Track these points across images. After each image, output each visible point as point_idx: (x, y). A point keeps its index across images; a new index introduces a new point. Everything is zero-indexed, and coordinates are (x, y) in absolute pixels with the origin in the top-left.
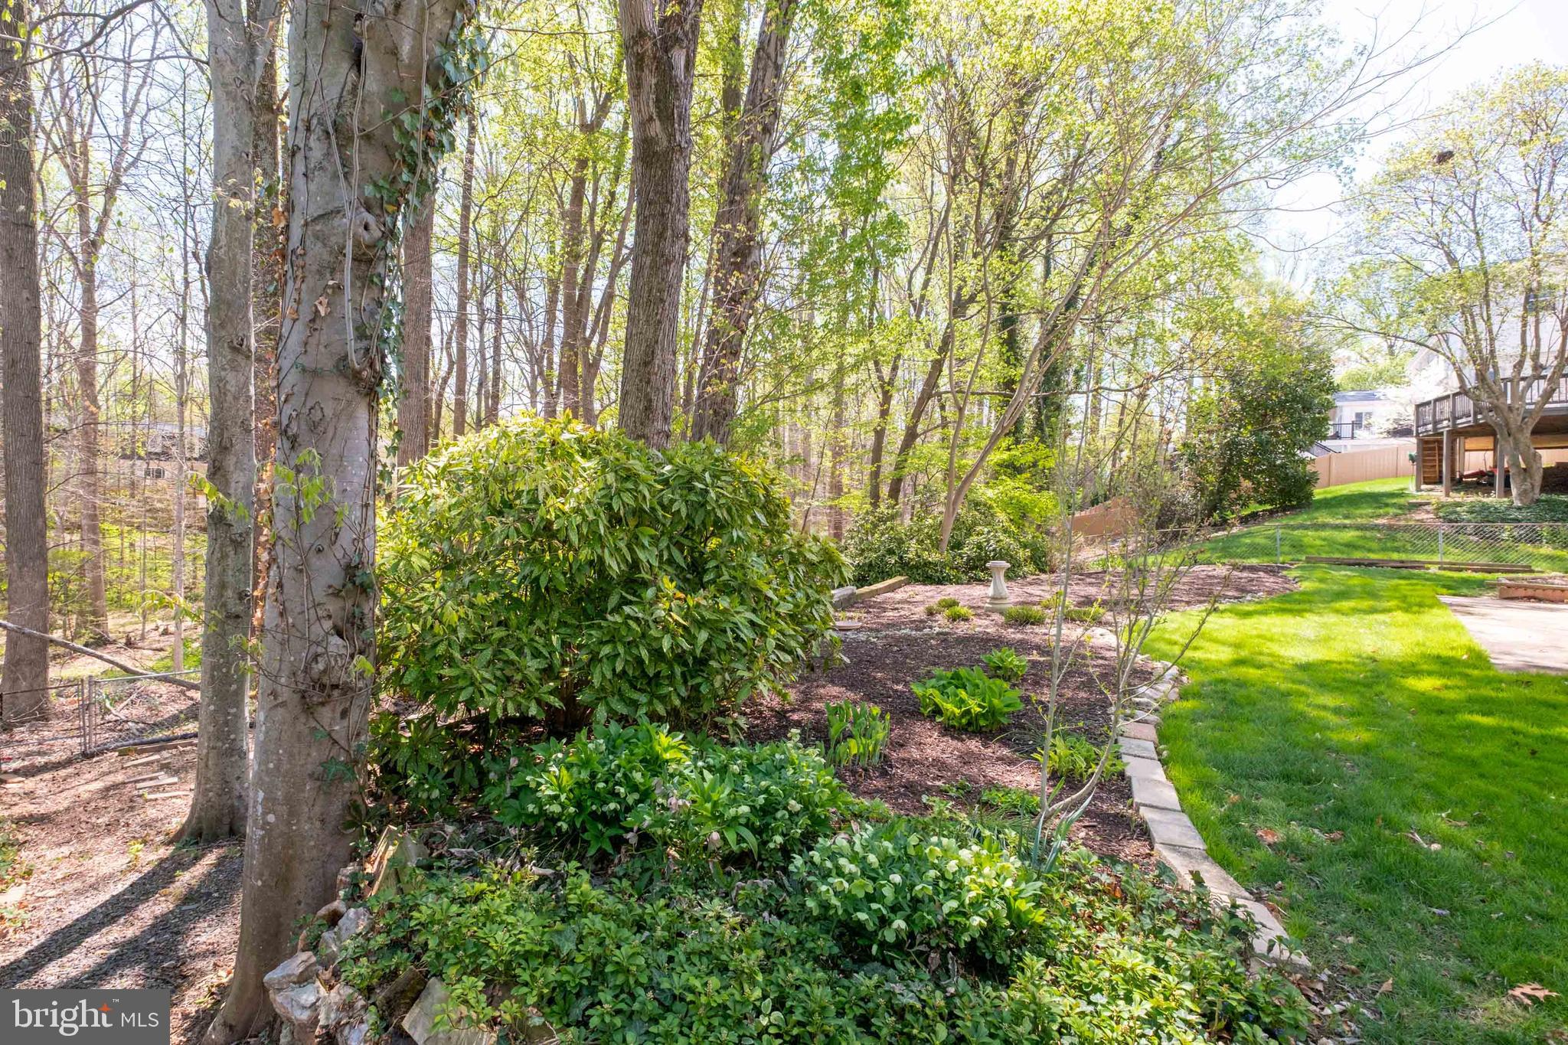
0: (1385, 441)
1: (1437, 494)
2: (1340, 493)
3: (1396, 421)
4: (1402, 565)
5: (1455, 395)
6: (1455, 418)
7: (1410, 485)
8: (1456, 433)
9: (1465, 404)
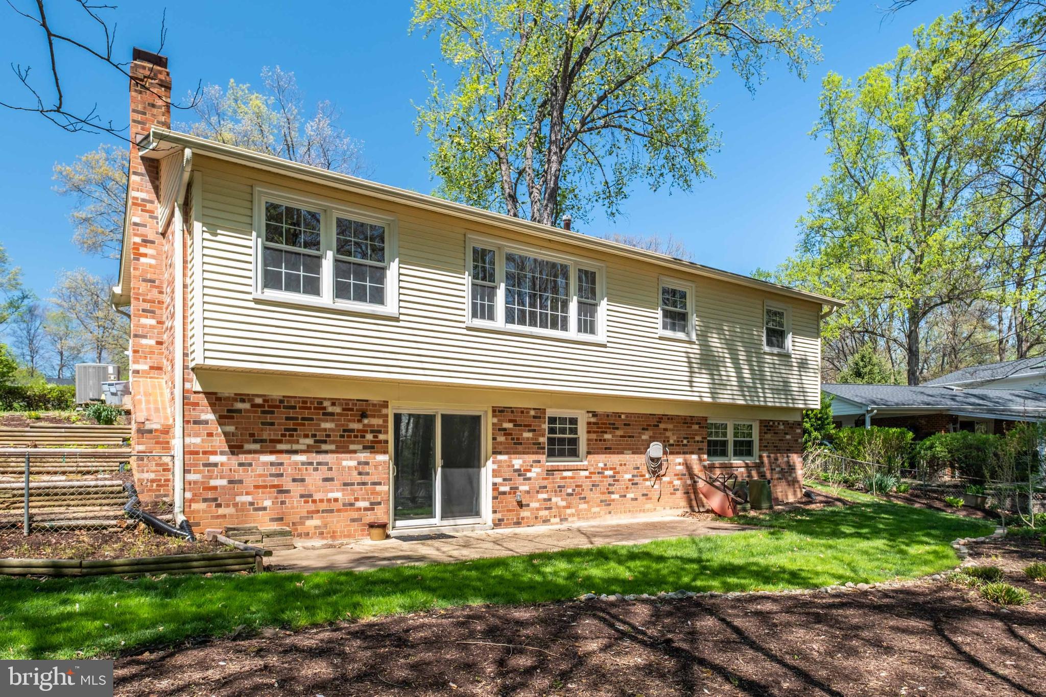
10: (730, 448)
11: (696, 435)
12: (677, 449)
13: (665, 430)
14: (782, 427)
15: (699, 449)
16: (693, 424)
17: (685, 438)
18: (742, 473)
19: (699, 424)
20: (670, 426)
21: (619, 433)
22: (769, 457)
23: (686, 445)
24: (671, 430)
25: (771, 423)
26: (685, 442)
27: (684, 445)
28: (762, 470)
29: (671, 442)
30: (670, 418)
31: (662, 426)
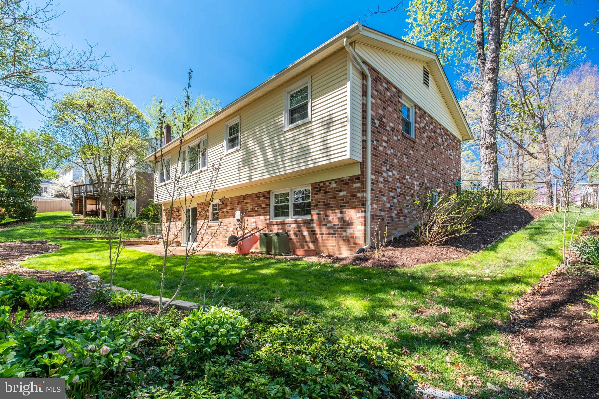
0: (54, 199)
1: (81, 217)
2: (44, 216)
3: (58, 192)
4: (86, 239)
5: (87, 185)
6: (87, 193)
7: (70, 214)
8: (87, 198)
9: (90, 188)
10: (291, 210)
11: (262, 203)
12: (253, 213)
13: (247, 203)
14: (334, 185)
15: (264, 213)
16: (260, 197)
17: (256, 207)
18: (294, 228)
19: (264, 196)
20: (249, 201)
21: (228, 208)
22: (318, 214)
23: (257, 211)
24: (250, 203)
25: (322, 184)
26: (256, 209)
27: (256, 211)
28: (311, 225)
29: (249, 210)
30: (248, 196)
31: (245, 201)
